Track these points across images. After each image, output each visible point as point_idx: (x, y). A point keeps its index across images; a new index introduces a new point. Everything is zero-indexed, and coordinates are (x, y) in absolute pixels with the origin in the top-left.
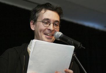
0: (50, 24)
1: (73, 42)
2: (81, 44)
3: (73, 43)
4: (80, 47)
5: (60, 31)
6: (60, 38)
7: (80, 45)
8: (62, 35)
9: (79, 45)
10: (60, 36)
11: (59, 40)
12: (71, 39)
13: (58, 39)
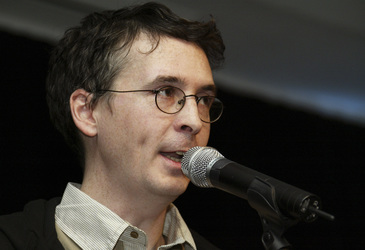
0: (182, 102)
1: (273, 191)
2: (312, 200)
3: (274, 198)
4: (308, 212)
5: (211, 144)
6: (213, 174)
7: (311, 204)
8: (221, 160)
9: (307, 203)
10: (210, 166)
11: (206, 184)
12: (267, 179)
13: (202, 179)
